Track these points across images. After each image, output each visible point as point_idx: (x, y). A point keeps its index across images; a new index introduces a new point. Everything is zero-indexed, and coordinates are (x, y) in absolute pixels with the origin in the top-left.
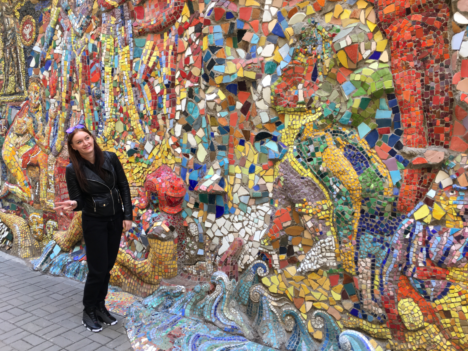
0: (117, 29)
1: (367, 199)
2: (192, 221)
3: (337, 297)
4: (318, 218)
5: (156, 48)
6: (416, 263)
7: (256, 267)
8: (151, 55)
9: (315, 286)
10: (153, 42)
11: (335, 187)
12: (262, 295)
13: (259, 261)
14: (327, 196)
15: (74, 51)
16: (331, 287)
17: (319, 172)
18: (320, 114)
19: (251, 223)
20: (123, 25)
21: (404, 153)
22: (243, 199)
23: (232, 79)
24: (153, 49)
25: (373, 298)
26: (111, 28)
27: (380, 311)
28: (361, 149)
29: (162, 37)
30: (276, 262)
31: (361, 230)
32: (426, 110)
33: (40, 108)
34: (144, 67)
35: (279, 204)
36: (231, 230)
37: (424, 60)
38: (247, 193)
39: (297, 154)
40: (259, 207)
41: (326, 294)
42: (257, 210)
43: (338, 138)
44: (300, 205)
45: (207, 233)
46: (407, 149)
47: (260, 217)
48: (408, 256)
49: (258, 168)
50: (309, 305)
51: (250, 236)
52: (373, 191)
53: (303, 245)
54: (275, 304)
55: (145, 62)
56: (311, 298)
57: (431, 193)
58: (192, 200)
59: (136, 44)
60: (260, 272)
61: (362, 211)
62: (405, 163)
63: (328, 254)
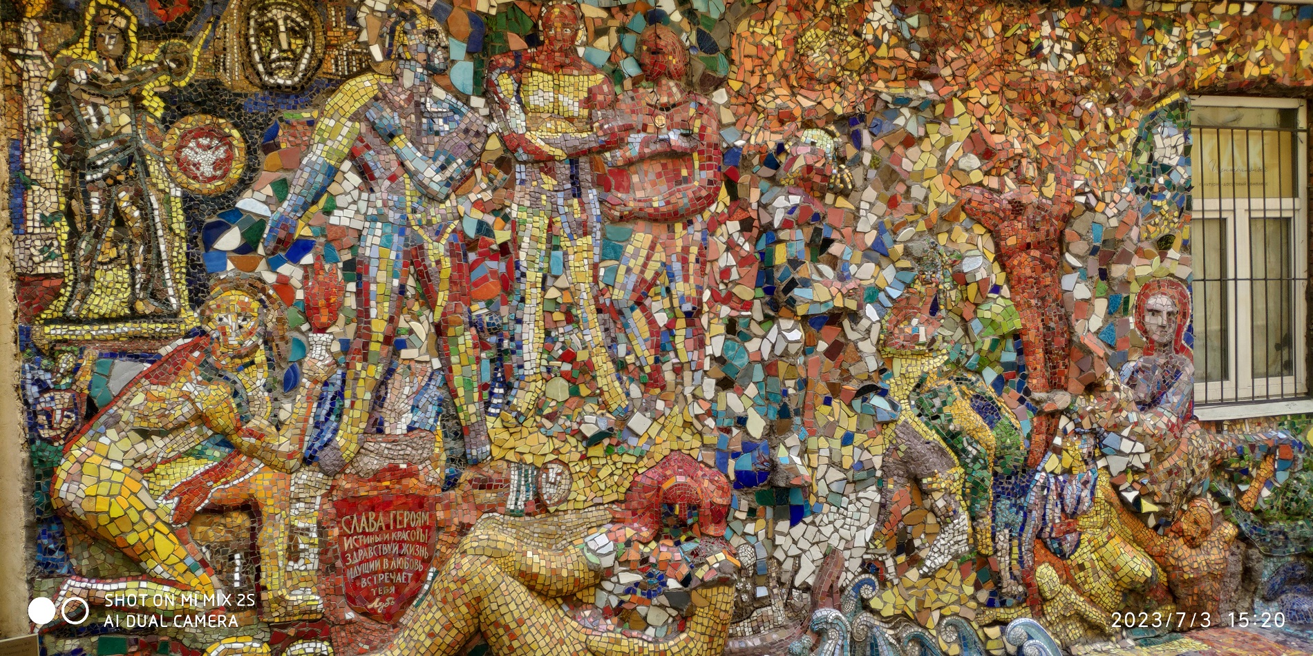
0: (560, 202)
1: (1002, 457)
2: (743, 541)
3: (969, 590)
4: (950, 494)
5: (658, 247)
6: (1053, 521)
7: (858, 587)
8: (648, 258)
9: (942, 586)
10: (650, 237)
11: (970, 448)
12: (871, 627)
13: (863, 576)
14: (956, 461)
15: (416, 228)
16: (962, 580)
17: (949, 432)
18: (946, 358)
19: (848, 520)
20: (574, 196)
21: (1033, 400)
22: (834, 487)
23: (823, 310)
24: (652, 248)
25: (1013, 577)
26: (544, 197)
27: (1021, 589)
28: (991, 398)
29: (671, 229)
30: (891, 570)
31: (997, 497)
32: (1047, 352)
33: (260, 357)
34: (633, 278)
35: (895, 483)
36: (816, 540)
37: (1043, 299)
38: (842, 476)
39: (918, 411)
40: (861, 494)
41: (956, 591)
42: (858, 499)
43: (964, 387)
44: (930, 479)
45: (776, 555)
46: (1037, 395)
47: (863, 509)
48: (1044, 515)
49: (859, 438)
50: (936, 615)
51: (847, 541)
52: (1010, 448)
53: (926, 534)
54: (892, 632)
55: (637, 270)
56: (939, 604)
57: (1058, 441)
58: (744, 504)
59: (608, 236)
60: (866, 592)
61: (995, 474)
62: (1033, 410)
63: (960, 538)
